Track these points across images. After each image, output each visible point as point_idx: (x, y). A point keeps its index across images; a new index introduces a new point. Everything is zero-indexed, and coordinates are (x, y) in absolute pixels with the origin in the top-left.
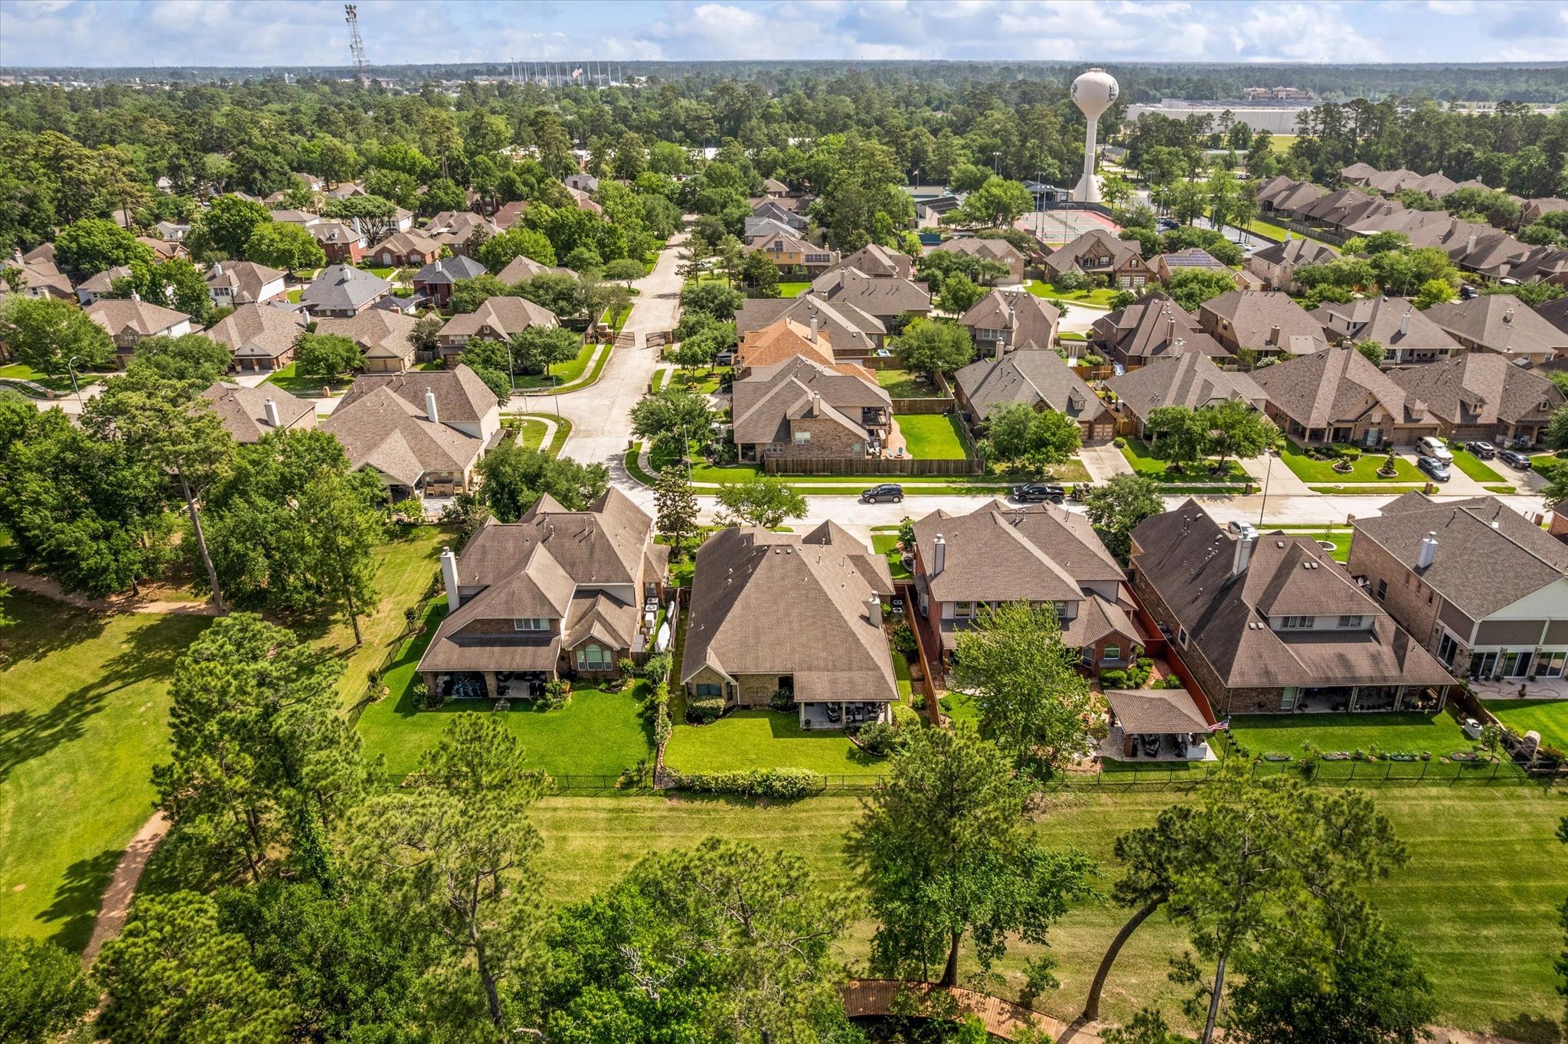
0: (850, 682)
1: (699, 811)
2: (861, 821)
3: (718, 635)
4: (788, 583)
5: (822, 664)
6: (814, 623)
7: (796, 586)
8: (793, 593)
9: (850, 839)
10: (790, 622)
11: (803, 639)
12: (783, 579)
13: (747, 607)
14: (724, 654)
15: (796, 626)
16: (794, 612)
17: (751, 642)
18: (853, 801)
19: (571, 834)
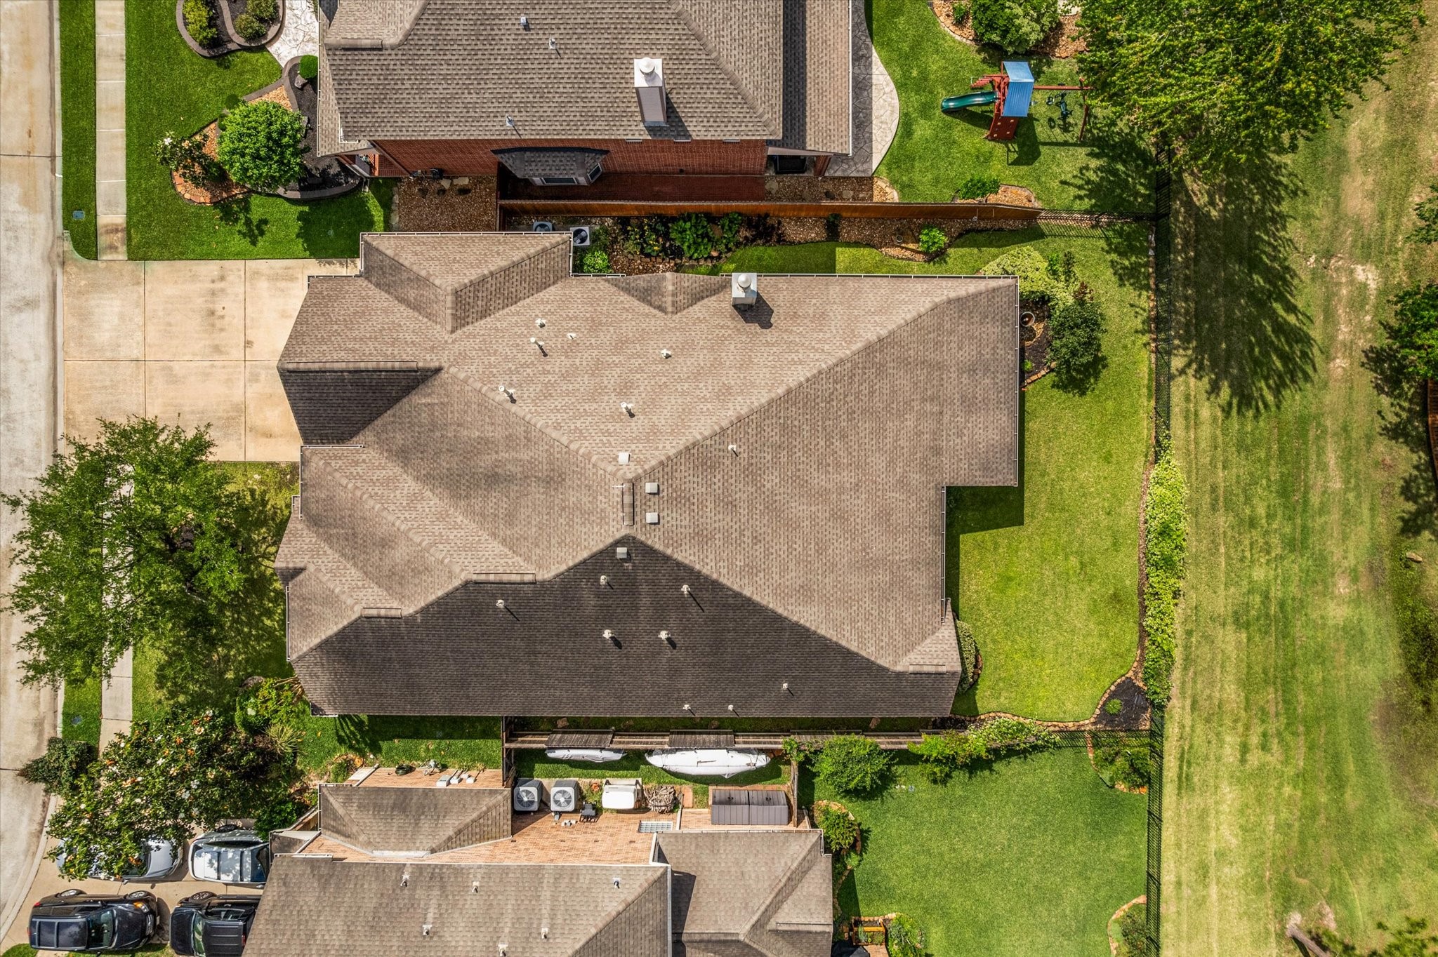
0: (972, 371)
1: (1187, 647)
2: (1205, 383)
3: (869, 651)
4: (741, 493)
5: (928, 425)
6: (844, 436)
7: (752, 473)
8: (771, 480)
9: (1230, 404)
10: (841, 490)
11: (878, 462)
12: (731, 505)
13: (805, 593)
14: (907, 635)
15: (848, 478)
16: (818, 479)
17: (883, 577)
18: (1177, 390)
19: (1213, 846)
